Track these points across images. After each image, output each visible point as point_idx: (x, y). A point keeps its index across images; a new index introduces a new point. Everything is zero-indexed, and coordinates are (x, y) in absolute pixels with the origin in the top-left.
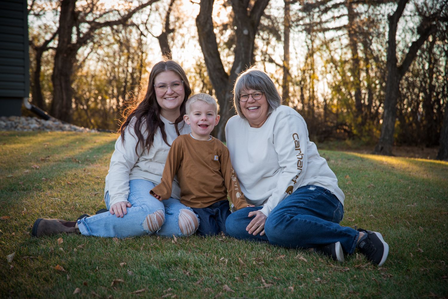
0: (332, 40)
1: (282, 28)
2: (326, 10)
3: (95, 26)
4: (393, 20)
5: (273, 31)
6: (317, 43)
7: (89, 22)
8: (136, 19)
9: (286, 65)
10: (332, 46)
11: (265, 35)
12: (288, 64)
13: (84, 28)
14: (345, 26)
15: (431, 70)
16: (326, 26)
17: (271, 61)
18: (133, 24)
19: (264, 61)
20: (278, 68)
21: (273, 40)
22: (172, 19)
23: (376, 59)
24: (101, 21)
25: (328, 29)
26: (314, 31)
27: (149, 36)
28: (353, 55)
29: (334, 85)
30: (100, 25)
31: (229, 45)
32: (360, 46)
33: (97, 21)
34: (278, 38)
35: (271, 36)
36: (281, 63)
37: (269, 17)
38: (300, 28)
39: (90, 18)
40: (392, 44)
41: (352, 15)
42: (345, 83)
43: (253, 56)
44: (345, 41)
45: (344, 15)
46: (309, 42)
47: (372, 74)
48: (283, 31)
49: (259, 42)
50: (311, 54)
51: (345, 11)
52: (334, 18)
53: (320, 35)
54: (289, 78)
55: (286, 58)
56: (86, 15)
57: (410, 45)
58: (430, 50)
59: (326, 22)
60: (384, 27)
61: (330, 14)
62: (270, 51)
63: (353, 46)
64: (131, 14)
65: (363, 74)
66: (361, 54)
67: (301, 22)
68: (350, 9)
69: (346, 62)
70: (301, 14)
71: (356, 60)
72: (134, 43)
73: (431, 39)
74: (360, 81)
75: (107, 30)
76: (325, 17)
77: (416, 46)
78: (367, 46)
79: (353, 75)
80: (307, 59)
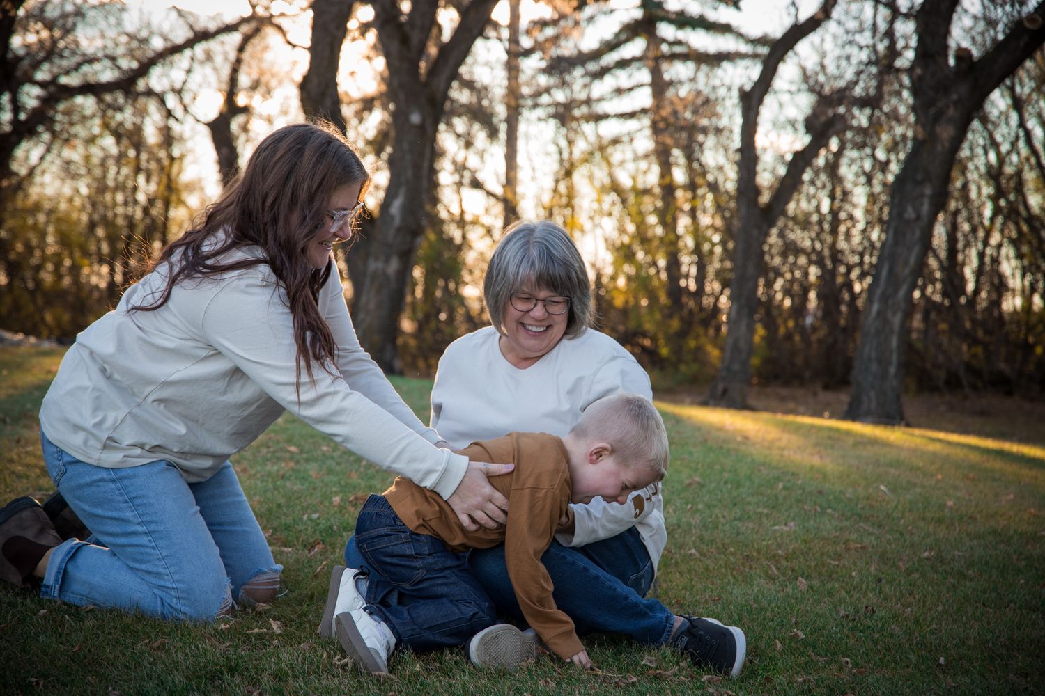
0: (616, 141)
1: (501, 111)
2: (601, 74)
3: (56, 93)
4: (751, 101)
5: (480, 115)
6: (581, 147)
7: (42, 85)
8: (157, 79)
9: (510, 196)
10: (617, 155)
11: (460, 124)
12: (515, 193)
13: (31, 96)
14: (644, 111)
15: (834, 213)
16: (601, 108)
17: (476, 184)
18: (150, 93)
19: (459, 184)
20: (492, 201)
21: (480, 136)
22: (244, 80)
23: (713, 187)
24: (72, 80)
25: (606, 116)
26: (576, 119)
27: (189, 120)
28: (662, 176)
29: (618, 243)
30: (70, 92)
31: (377, 145)
32: (677, 154)
33: (64, 80)
34: (493, 133)
35: (477, 126)
36: (499, 191)
37: (469, 85)
38: (540, 112)
39: (43, 74)
40: (748, 157)
41: (659, 86)
42: (642, 237)
43: (433, 172)
44: (645, 143)
45: (641, 85)
46: (563, 143)
47: (705, 220)
48: (504, 115)
49: (447, 140)
50: (566, 171)
51: (644, 76)
52: (619, 91)
53: (588, 128)
55: (510, 182)
56: (36, 65)
57: (789, 157)
58: (832, 168)
59: (600, 100)
60: (731, 116)
61: (609, 82)
62: (473, 161)
63: (663, 157)
64: (144, 69)
65: (683, 223)
66: (679, 175)
67: (545, 99)
68: (656, 73)
69: (647, 192)
70: (543, 80)
71: (668, 190)
72: (151, 135)
73: (834, 144)
74: (678, 237)
75: (87, 103)
77: (801, 160)
78: (692, 155)
79: (663, 222)
80: (557, 181)
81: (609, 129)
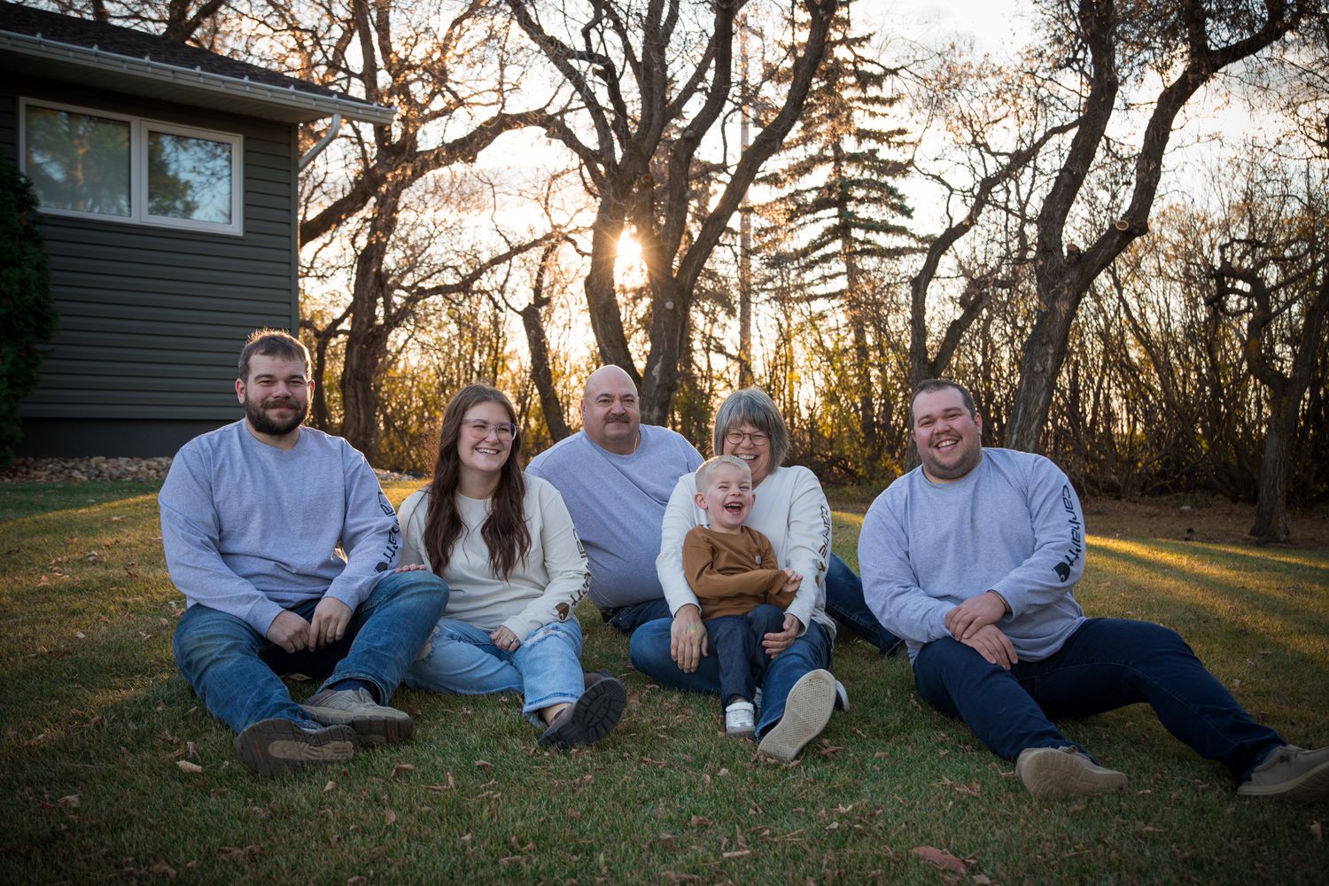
0: (822, 316)
1: (736, 295)
2: (810, 266)
3: (418, 294)
4: (919, 284)
5: (722, 298)
6: (796, 319)
7: (406, 289)
9: (744, 357)
10: (824, 325)
11: (706, 306)
12: (749, 356)
13: (399, 298)
14: (841, 293)
15: (986, 364)
16: (810, 291)
17: (720, 350)
18: (483, 292)
19: (707, 350)
20: (731, 361)
21: (722, 316)
22: (547, 280)
23: (896, 347)
24: (428, 285)
25: (815, 297)
26: (790, 300)
27: (510, 311)
28: (857, 341)
29: (826, 389)
30: (425, 293)
31: (644, 323)
32: (868, 326)
33: (420, 285)
34: (731, 312)
35: (718, 308)
36: (735, 353)
37: (712, 275)
38: (764, 296)
39: (408, 281)
40: (918, 326)
41: (853, 273)
42: (843, 384)
43: (688, 341)
44: (843, 316)
45: (841, 274)
46: (781, 317)
47: (889, 373)
48: (738, 298)
49: (697, 317)
50: (786, 338)
51: (842, 267)
52: (824, 278)
53: (802, 306)
54: (748, 379)
55: (745, 345)
56: (402, 276)
57: (950, 324)
58: (984, 333)
59: (810, 284)
60: (904, 293)
61: (817, 272)
62: (717, 333)
63: (857, 325)
64: (477, 275)
65: (874, 372)
66: (869, 340)
67: (769, 285)
68: (850, 264)
69: (846, 350)
70: (767, 272)
71: (862, 350)
72: (485, 324)
73: (985, 312)
74: (871, 384)
75: (439, 299)
76: (809, 276)
77: (956, 329)
78: (880, 325)
79: (859, 375)
80: (779, 347)
81: (819, 306)
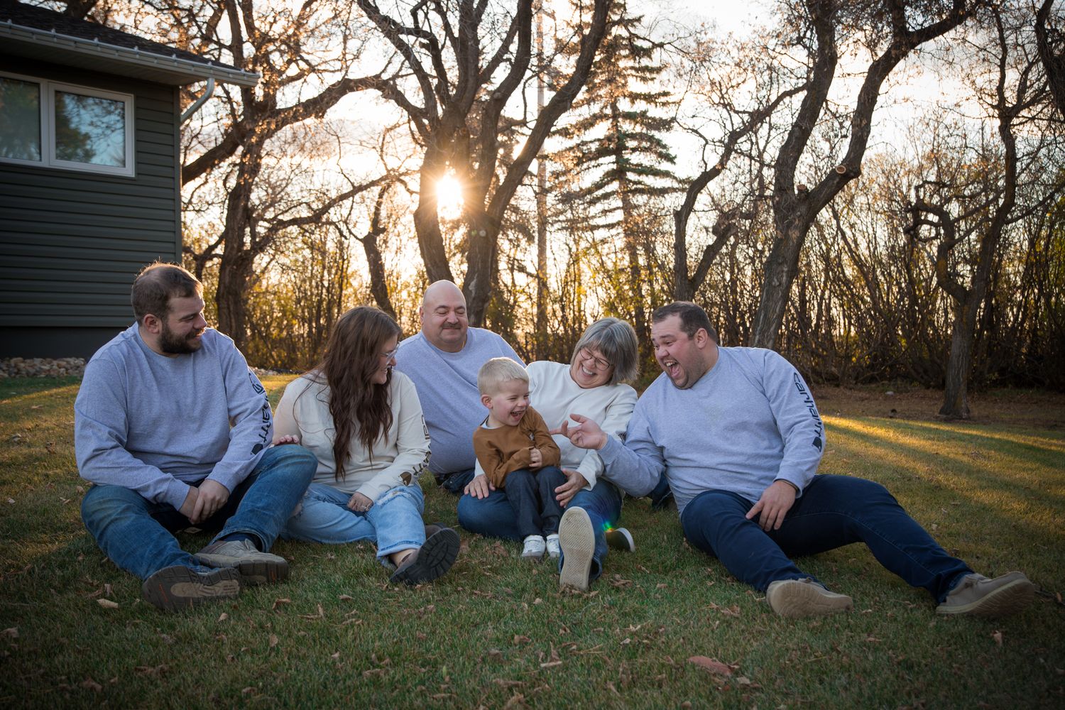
0: (603, 241)
1: (534, 225)
2: (593, 202)
3: (278, 225)
4: (681, 217)
5: (523, 229)
6: (583, 244)
7: (268, 221)
8: (334, 214)
9: (541, 275)
10: (604, 249)
11: (511, 234)
12: (545, 274)
13: (262, 228)
14: (618, 223)
15: (734, 281)
16: (592, 222)
17: (522, 269)
18: (329, 223)
19: (512, 270)
20: (531, 279)
21: (523, 242)
22: (383, 213)
23: (662, 267)
24: (286, 217)
25: (598, 227)
26: (578, 229)
27: (352, 238)
28: (631, 262)
29: (607, 301)
30: (284, 224)
31: (461, 248)
32: (640, 250)
33: (280, 217)
34: (530, 239)
35: (521, 236)
36: (534, 272)
37: (516, 210)
38: (557, 226)
39: (270, 214)
40: (680, 249)
41: (628, 207)
42: (621, 297)
43: (496, 262)
44: (620, 242)
45: (618, 208)
46: (571, 243)
47: (657, 287)
48: (536, 228)
49: (503, 243)
50: (576, 260)
51: (616, 202)
52: (605, 212)
53: (588, 235)
54: (545, 293)
55: (542, 266)
56: (265, 210)
57: (705, 248)
58: (732, 255)
59: (593, 217)
60: (670, 225)
61: (599, 207)
62: (519, 256)
63: (631, 249)
64: (326, 209)
65: (645, 287)
66: (642, 261)
67: (562, 218)
68: (625, 201)
69: (622, 270)
70: (560, 206)
71: (636, 269)
72: (331, 246)
73: (732, 239)
74: (642, 297)
75: (294, 229)
77: (711, 252)
78: (649, 250)
79: (632, 289)
80: (569, 266)
81: (600, 234)
